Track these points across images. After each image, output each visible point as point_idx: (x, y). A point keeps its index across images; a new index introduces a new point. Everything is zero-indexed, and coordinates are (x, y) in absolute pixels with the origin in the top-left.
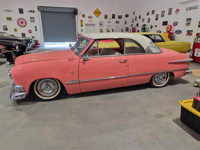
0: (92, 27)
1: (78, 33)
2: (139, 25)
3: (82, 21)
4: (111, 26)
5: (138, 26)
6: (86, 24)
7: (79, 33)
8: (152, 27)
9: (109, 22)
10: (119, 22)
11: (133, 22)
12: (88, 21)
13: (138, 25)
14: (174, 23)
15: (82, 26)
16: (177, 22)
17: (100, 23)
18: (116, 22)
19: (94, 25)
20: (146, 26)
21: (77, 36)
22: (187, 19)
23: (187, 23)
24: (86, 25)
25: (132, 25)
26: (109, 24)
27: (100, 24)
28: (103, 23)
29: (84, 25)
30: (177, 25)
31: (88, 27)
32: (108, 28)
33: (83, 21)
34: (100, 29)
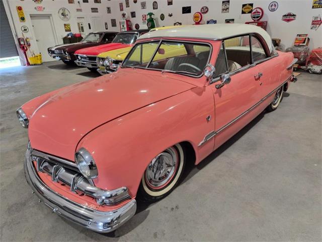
0: (47, 21)
1: (16, 35)
2: (137, 14)
3: (20, 9)
4: (83, 18)
5: (135, 16)
6: (30, 15)
7: (20, 36)
8: (162, 17)
9: (78, 10)
10: (97, 9)
11: (122, 10)
12: (36, 8)
13: (133, 14)
14: (203, 8)
15: (23, 19)
16: (207, 8)
17: (61, 12)
18: (92, 9)
19: (48, 16)
20: (153, 15)
21: (16, 42)
22: (223, 2)
23: (224, 8)
24: (32, 16)
25: (124, 15)
26: (80, 14)
27: (63, 14)
28: (66, 13)
29: (27, 17)
30: (207, 12)
31: (36, 21)
32: (80, 21)
33: (23, 8)
34: (65, 25)
